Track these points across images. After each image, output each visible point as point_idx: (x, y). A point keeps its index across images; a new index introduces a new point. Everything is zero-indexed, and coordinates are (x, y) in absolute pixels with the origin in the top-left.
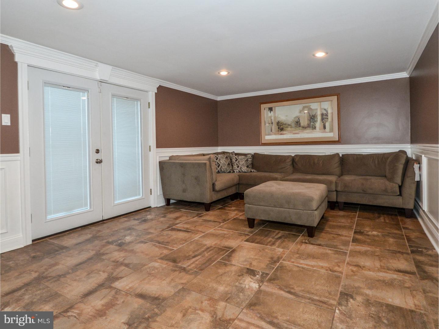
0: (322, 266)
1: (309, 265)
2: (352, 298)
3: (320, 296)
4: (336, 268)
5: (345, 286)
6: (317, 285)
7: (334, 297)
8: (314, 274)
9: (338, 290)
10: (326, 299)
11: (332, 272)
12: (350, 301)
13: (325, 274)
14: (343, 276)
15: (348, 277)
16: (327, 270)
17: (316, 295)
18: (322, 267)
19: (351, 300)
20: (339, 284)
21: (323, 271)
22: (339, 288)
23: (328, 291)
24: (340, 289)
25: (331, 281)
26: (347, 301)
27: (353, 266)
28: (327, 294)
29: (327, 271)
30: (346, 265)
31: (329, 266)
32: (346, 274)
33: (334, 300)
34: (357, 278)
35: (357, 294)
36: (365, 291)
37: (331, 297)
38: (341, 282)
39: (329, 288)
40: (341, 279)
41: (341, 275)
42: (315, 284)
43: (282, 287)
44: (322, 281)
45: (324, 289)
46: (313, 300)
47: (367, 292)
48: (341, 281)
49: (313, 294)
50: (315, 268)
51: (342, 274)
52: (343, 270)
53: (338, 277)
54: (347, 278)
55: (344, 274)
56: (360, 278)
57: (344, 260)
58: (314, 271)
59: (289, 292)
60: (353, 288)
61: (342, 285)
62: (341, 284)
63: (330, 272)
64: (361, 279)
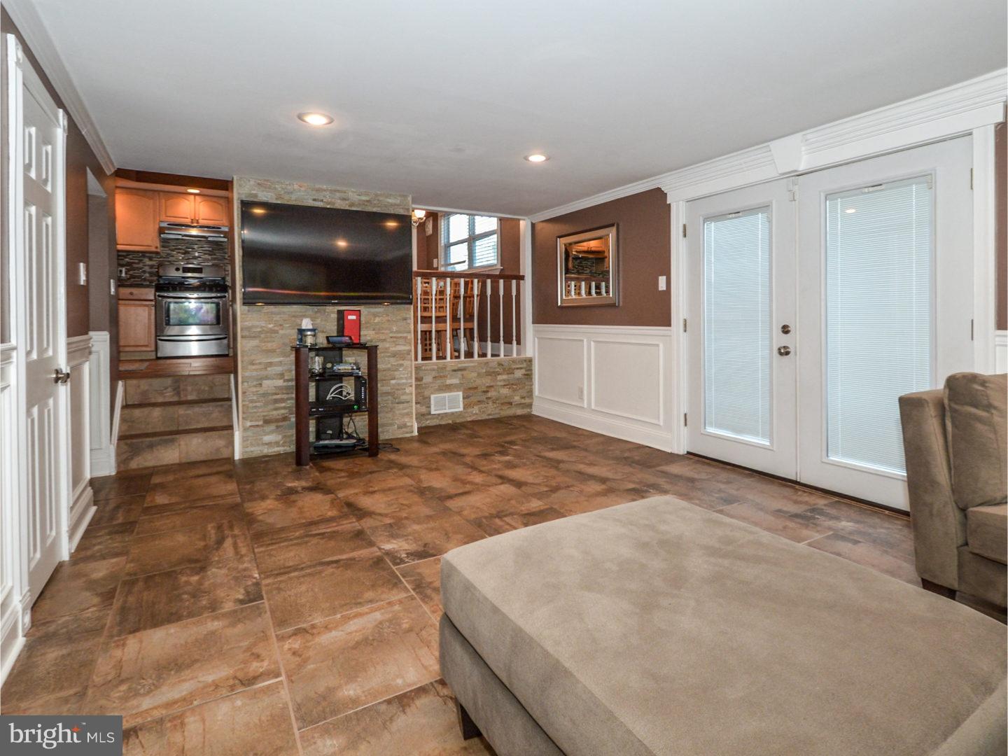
0: (331, 632)
1: (356, 616)
2: (241, 602)
3: (290, 579)
4: (296, 644)
5: (260, 615)
6: (308, 591)
7: (270, 588)
8: (328, 605)
9: (269, 600)
10: (279, 579)
11: (299, 629)
12: (243, 595)
13: (310, 615)
14: (272, 633)
15: (262, 634)
16: (313, 627)
17: (298, 578)
18: (327, 628)
19: (241, 597)
20: (272, 612)
21: (318, 620)
22: (270, 605)
23: (286, 591)
24: (266, 603)
25: (289, 608)
26: (248, 593)
27: (262, 674)
28: (282, 586)
29: (312, 625)
30: (279, 667)
31: (317, 640)
32: (267, 640)
33: (267, 585)
34: (241, 644)
35: (235, 611)
36: (220, 623)
37: (274, 586)
38: (270, 616)
39: (286, 596)
40: (274, 623)
41: (278, 633)
42: (312, 590)
43: (353, 562)
44: (305, 600)
45: (293, 590)
46: (296, 570)
47: (216, 623)
48: (272, 618)
49: (304, 576)
50: (339, 616)
51: (277, 636)
52: (279, 647)
53: (281, 623)
54: (263, 632)
55: (275, 639)
56: (236, 645)
57: (293, 682)
58: (334, 610)
59: (337, 562)
60: (244, 617)
61: (266, 612)
62: (269, 613)
63: (304, 626)
64: (232, 646)
